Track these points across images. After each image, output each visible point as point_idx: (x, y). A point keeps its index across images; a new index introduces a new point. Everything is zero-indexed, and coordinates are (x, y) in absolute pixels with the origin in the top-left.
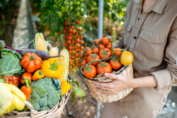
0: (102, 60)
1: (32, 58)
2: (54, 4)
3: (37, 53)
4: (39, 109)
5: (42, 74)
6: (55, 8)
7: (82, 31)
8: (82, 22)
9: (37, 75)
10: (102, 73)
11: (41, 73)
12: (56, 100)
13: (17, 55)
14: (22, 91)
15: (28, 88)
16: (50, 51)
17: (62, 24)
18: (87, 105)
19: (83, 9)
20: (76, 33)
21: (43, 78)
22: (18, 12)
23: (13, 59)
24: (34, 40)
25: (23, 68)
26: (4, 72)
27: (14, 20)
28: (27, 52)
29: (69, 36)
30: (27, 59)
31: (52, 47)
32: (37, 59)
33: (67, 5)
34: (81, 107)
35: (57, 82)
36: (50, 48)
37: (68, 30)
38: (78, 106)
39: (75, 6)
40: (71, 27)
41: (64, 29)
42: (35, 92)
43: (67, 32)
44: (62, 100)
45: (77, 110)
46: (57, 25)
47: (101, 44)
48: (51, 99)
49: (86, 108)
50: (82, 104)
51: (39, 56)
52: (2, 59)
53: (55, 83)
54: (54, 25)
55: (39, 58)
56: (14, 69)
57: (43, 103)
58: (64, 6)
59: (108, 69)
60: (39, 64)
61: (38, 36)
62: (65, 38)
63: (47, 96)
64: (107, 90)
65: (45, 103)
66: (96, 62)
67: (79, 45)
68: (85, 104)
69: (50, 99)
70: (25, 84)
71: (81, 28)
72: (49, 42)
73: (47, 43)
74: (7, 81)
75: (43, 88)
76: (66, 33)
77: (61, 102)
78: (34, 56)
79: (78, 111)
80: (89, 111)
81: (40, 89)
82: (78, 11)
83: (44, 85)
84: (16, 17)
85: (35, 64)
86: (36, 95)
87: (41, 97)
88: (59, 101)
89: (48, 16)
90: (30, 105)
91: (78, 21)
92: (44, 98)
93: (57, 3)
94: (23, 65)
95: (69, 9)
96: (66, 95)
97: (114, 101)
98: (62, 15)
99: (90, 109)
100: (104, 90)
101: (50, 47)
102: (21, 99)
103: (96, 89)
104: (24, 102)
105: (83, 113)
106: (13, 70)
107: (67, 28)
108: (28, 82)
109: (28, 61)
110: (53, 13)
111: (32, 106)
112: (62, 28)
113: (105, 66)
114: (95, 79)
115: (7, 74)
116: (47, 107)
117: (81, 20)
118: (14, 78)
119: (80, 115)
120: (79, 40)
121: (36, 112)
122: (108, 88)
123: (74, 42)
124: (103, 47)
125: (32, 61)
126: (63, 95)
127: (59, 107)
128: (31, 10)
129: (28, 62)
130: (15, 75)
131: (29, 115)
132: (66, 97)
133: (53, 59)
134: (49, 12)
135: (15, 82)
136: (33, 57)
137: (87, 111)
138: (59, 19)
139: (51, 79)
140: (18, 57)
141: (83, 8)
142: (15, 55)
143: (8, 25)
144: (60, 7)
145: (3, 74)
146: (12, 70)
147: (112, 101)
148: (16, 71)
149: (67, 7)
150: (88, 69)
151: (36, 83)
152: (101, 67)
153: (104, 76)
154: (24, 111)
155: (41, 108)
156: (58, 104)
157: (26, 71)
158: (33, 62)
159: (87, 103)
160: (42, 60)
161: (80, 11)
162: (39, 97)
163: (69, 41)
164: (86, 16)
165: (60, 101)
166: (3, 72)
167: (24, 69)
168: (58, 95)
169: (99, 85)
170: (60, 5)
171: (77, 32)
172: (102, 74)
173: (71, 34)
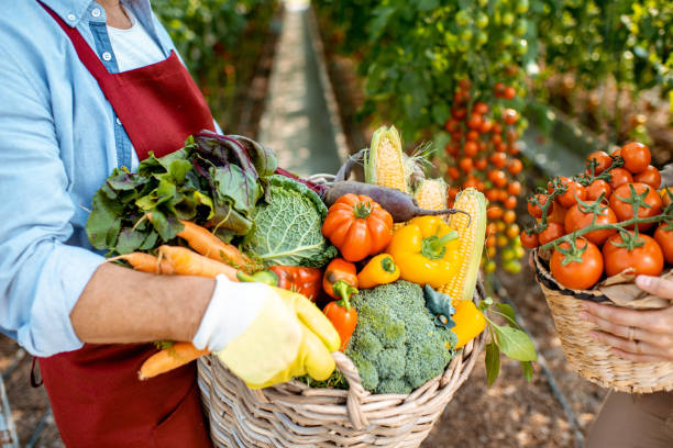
0: (624, 223)
1: (361, 210)
2: (419, 24)
3: (377, 196)
4: (374, 385)
5: (392, 268)
6: (422, 37)
7: (516, 124)
8: (517, 91)
9: (375, 270)
10: (627, 270)
11: (389, 265)
12: (436, 362)
13: (312, 200)
14: (328, 316)
15: (346, 311)
16: (418, 190)
17: (442, 96)
18: (519, 405)
19: (524, 43)
20: (492, 132)
21: (394, 283)
22: (272, 54)
23: (301, 211)
24: (366, 150)
25: (328, 243)
26: (270, 250)
27: (259, 82)
28: (345, 193)
29: (468, 139)
30: (344, 213)
31: (427, 178)
32: (377, 216)
33: (465, 27)
34: (497, 410)
35: (442, 301)
36: (418, 182)
37: (464, 118)
38: (486, 406)
39: (496, 31)
40: (475, 111)
41: (449, 116)
42: (368, 329)
43: (460, 128)
44: (453, 365)
45: (478, 418)
46: (426, 101)
47: (617, 166)
48: (420, 356)
49: (515, 415)
50: (501, 400)
51: (383, 207)
52: (268, 209)
53: (435, 305)
54: (413, 101)
55: (385, 213)
56: (304, 244)
57: (389, 368)
58: (457, 32)
59: (649, 260)
60: (383, 233)
61: (382, 139)
62: (452, 148)
63: (406, 344)
64: (637, 341)
65: (398, 368)
66: (601, 229)
67: (501, 175)
68: (509, 402)
69: (416, 356)
70: (338, 297)
71: (512, 113)
72: (417, 161)
73: (409, 165)
74: (283, 282)
75: (393, 316)
76: (458, 130)
77: (449, 373)
78: (369, 206)
79: (483, 426)
80: (528, 428)
81: (383, 319)
82: (508, 48)
83: (397, 309)
84: (267, 73)
85: (371, 232)
86: (370, 338)
87: (385, 348)
88: (442, 368)
89: (396, 66)
90: (350, 368)
91: (502, 87)
92: (395, 351)
93: (428, 20)
94: (332, 232)
95: (474, 40)
96: (468, 350)
97: (661, 389)
98: (445, 62)
99: (529, 424)
100: (626, 339)
101: (420, 178)
102: (326, 344)
103: (590, 334)
104: (334, 357)
105: (501, 435)
106: (300, 248)
107: (460, 113)
108: (348, 292)
109: (347, 220)
110: (410, 56)
111: (356, 371)
112: (442, 113)
113: (640, 246)
114: (597, 293)
115: (280, 257)
116: (402, 384)
117: (515, 84)
118: (304, 274)
119: (490, 441)
120: (502, 156)
121: (365, 395)
122: (648, 331)
123: (483, 163)
124: (625, 179)
125: (361, 222)
126: (458, 350)
127: (441, 388)
128: (318, 45)
129: (350, 224)
130: (304, 263)
131: (343, 402)
132: (466, 358)
133: (432, 220)
134: (401, 52)
135: (306, 286)
136: (366, 208)
137: (519, 429)
138: (433, 78)
139: (421, 290)
140: (316, 205)
141: (524, 37)
142: (307, 199)
143: (241, 98)
144: (442, 36)
145: (266, 256)
146: (295, 247)
147: (653, 388)
148: (307, 251)
149: (468, 34)
150: (571, 253)
151: (369, 298)
152: (621, 251)
153: (632, 282)
154: (325, 387)
155: (383, 384)
156: (440, 377)
157: (340, 255)
158: (364, 225)
159: (519, 398)
160: (395, 221)
161: (513, 49)
162: (380, 347)
163: (467, 162)
164: (533, 68)
165: (446, 369)
166: (268, 252)
167: (334, 247)
168: (444, 345)
169: (611, 320)
170: (440, 27)
171: (499, 128)
172: (627, 273)
173: (474, 135)
